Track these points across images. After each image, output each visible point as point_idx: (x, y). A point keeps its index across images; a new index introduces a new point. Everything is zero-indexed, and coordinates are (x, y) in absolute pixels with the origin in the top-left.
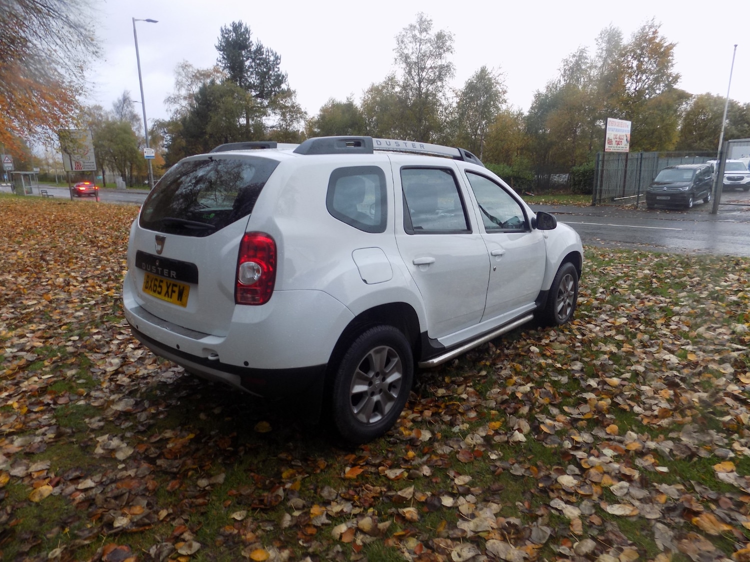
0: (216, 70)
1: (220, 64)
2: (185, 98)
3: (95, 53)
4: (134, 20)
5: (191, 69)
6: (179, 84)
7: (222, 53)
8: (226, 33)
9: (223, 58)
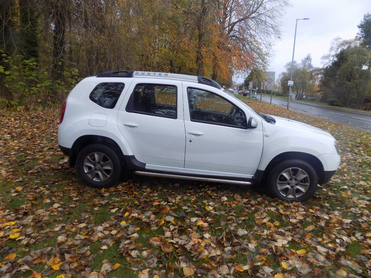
0: (356, 40)
1: (358, 36)
2: (333, 56)
3: (279, 37)
4: (297, 20)
5: (340, 40)
6: (332, 49)
7: (361, 29)
8: (368, 17)
9: (362, 32)
